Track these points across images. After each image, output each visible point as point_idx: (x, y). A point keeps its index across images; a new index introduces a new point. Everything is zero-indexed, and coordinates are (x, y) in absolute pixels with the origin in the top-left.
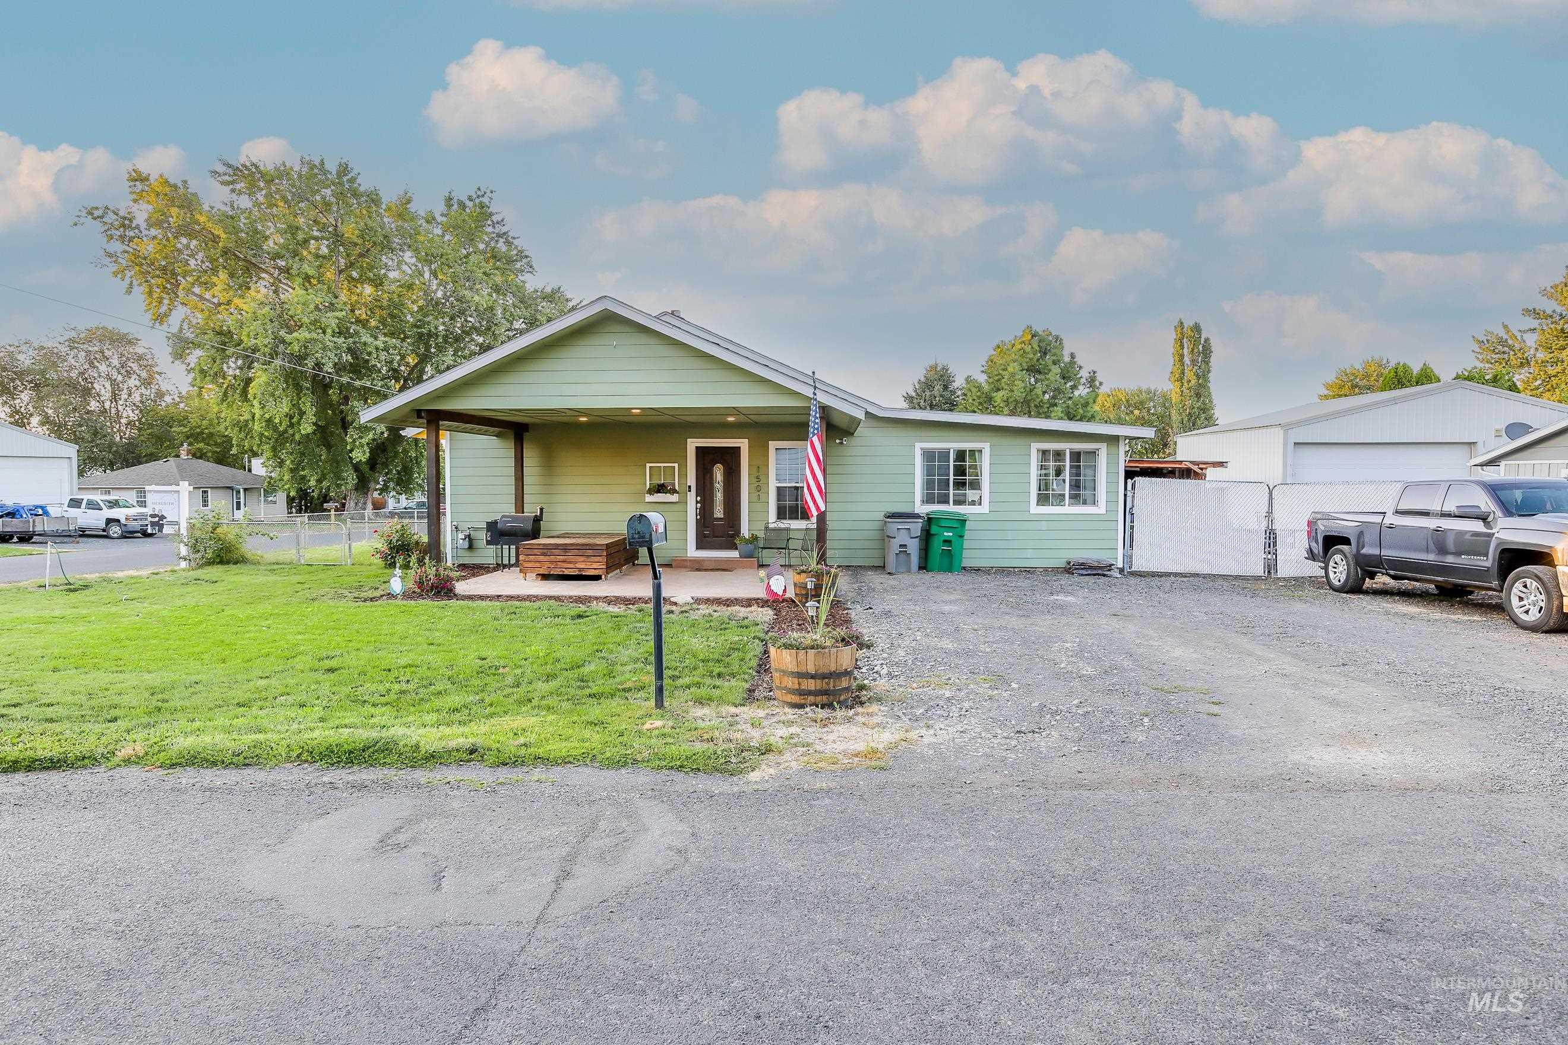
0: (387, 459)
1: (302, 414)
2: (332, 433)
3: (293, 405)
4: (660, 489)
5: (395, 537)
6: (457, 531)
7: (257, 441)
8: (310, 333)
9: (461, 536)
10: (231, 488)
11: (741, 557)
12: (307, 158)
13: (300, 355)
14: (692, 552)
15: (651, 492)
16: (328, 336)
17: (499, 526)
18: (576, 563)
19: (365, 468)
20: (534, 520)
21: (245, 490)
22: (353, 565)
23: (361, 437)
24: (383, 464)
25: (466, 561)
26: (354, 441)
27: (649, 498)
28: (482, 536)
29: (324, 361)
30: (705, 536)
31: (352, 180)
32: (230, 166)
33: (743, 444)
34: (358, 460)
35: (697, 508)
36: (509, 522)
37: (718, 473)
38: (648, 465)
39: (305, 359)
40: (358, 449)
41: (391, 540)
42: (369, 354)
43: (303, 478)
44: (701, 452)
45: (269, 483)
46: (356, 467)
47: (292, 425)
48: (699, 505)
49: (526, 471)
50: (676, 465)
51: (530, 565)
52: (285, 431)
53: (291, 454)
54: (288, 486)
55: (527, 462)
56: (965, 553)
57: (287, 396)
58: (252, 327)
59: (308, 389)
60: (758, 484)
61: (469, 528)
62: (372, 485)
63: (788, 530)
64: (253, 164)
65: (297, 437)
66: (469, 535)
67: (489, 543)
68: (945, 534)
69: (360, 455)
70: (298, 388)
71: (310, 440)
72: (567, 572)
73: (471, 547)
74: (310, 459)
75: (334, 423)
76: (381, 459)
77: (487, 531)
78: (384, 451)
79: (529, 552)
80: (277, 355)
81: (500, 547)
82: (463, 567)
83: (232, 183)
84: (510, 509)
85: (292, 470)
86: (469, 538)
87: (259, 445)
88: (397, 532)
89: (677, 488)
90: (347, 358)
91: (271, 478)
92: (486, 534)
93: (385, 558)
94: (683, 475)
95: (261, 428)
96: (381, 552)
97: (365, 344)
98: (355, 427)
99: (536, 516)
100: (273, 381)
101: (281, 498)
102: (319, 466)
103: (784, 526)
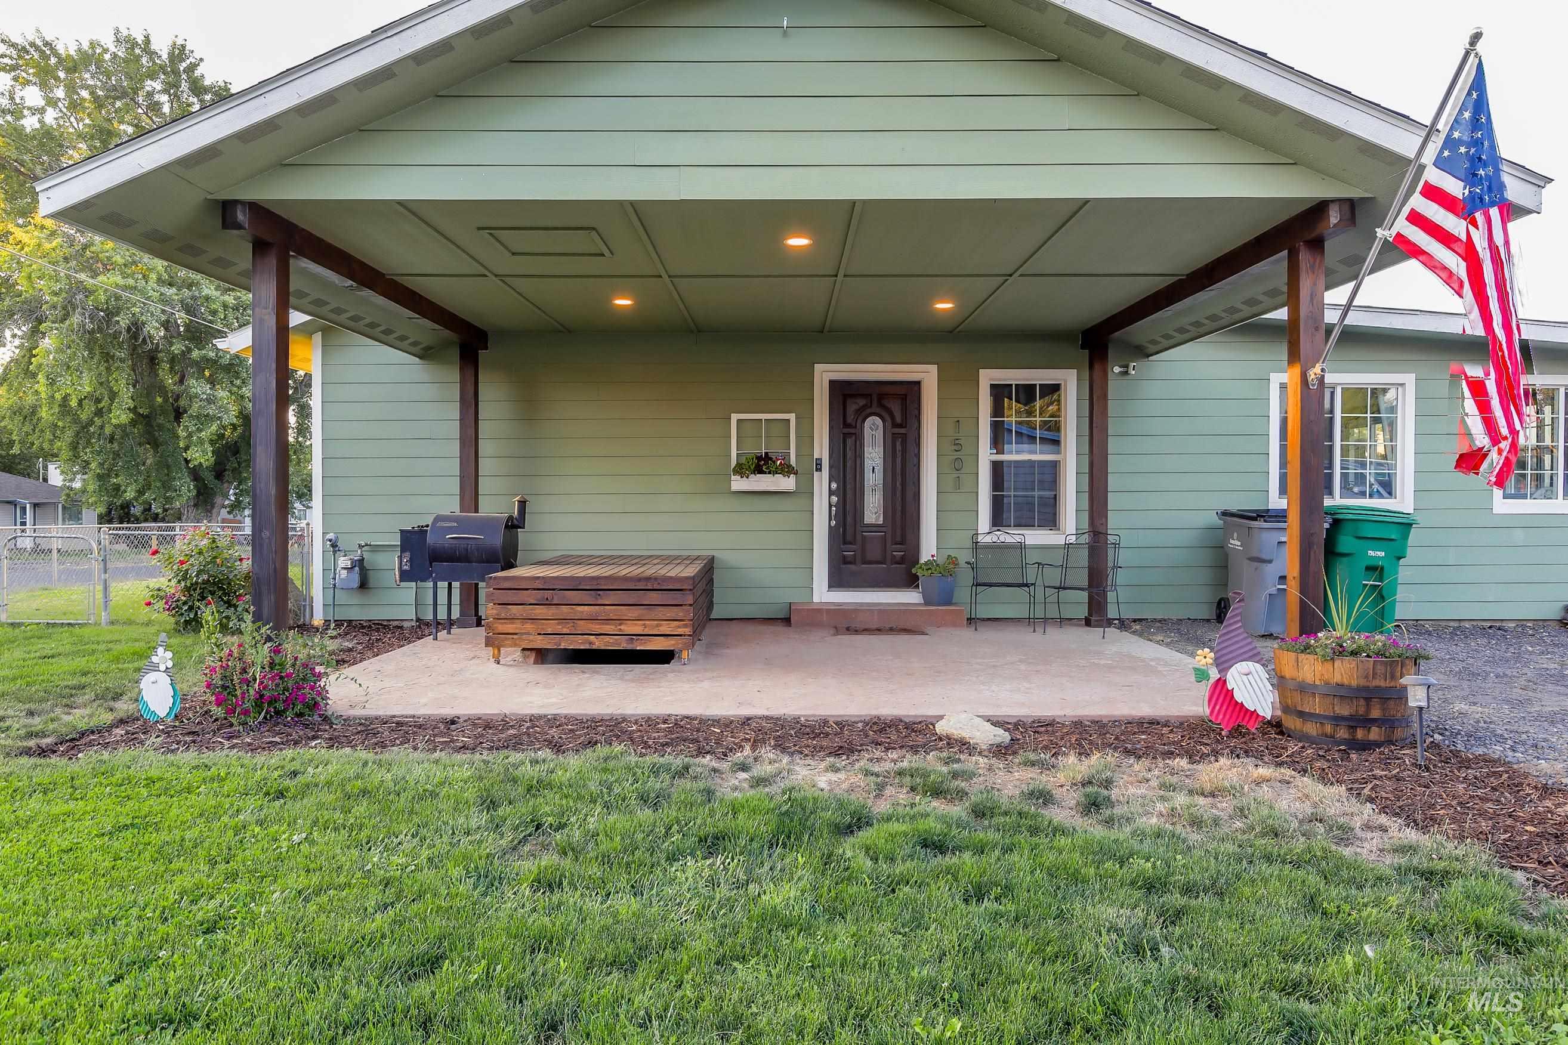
0: (239, 463)
1: (113, 396)
2: (160, 427)
3: (101, 384)
4: (762, 464)
5: (194, 566)
6: (335, 552)
7: (48, 435)
8: (123, 278)
9: (343, 562)
10: (14, 504)
11: (927, 603)
12: (125, 33)
13: (108, 308)
14: (822, 594)
15: (741, 470)
16: (152, 284)
17: (430, 539)
18: (621, 621)
19: (209, 477)
20: (506, 526)
21: (35, 506)
22: (112, 623)
23: (200, 430)
24: (234, 470)
25: (356, 614)
26: (190, 435)
27: (738, 484)
28: (391, 563)
29: (144, 318)
30: (846, 561)
31: (192, 67)
32: (13, 45)
33: (928, 375)
34: (196, 463)
35: (830, 506)
36: (451, 530)
37: (873, 430)
38: (735, 417)
39: (118, 314)
40: (196, 446)
41: (187, 570)
42: (214, 313)
43: (117, 488)
44: (842, 392)
45: (68, 495)
46: (196, 474)
47: (99, 413)
48: (834, 499)
49: (485, 428)
50: (792, 417)
51: (509, 628)
52: (91, 422)
53: (99, 453)
54: (93, 499)
55: (485, 410)
56: (1401, 594)
57: (90, 370)
58: (34, 266)
59: (122, 361)
60: (957, 455)
61: (361, 547)
62: (218, 500)
63: (1021, 547)
64: (47, 44)
65: (108, 430)
66: (362, 561)
67: (405, 576)
68: (1371, 553)
69: (201, 456)
70: (107, 357)
71: (127, 435)
72: (599, 644)
73: (363, 585)
74: (126, 461)
75: (164, 412)
76: (232, 464)
77: (402, 551)
78: (236, 452)
79: (510, 596)
80: (74, 309)
81: (431, 584)
82: (351, 627)
83: (13, 68)
84: (451, 506)
85: (100, 477)
86: (360, 566)
87: (51, 442)
88: (200, 553)
89: (793, 461)
90: (181, 318)
91: (71, 489)
92: (400, 558)
93: (173, 607)
94: (806, 438)
95: (53, 415)
96: (167, 598)
97: (207, 298)
98: (191, 416)
99: (511, 518)
100: (70, 347)
101: (90, 516)
102: (140, 472)
103: (1009, 539)
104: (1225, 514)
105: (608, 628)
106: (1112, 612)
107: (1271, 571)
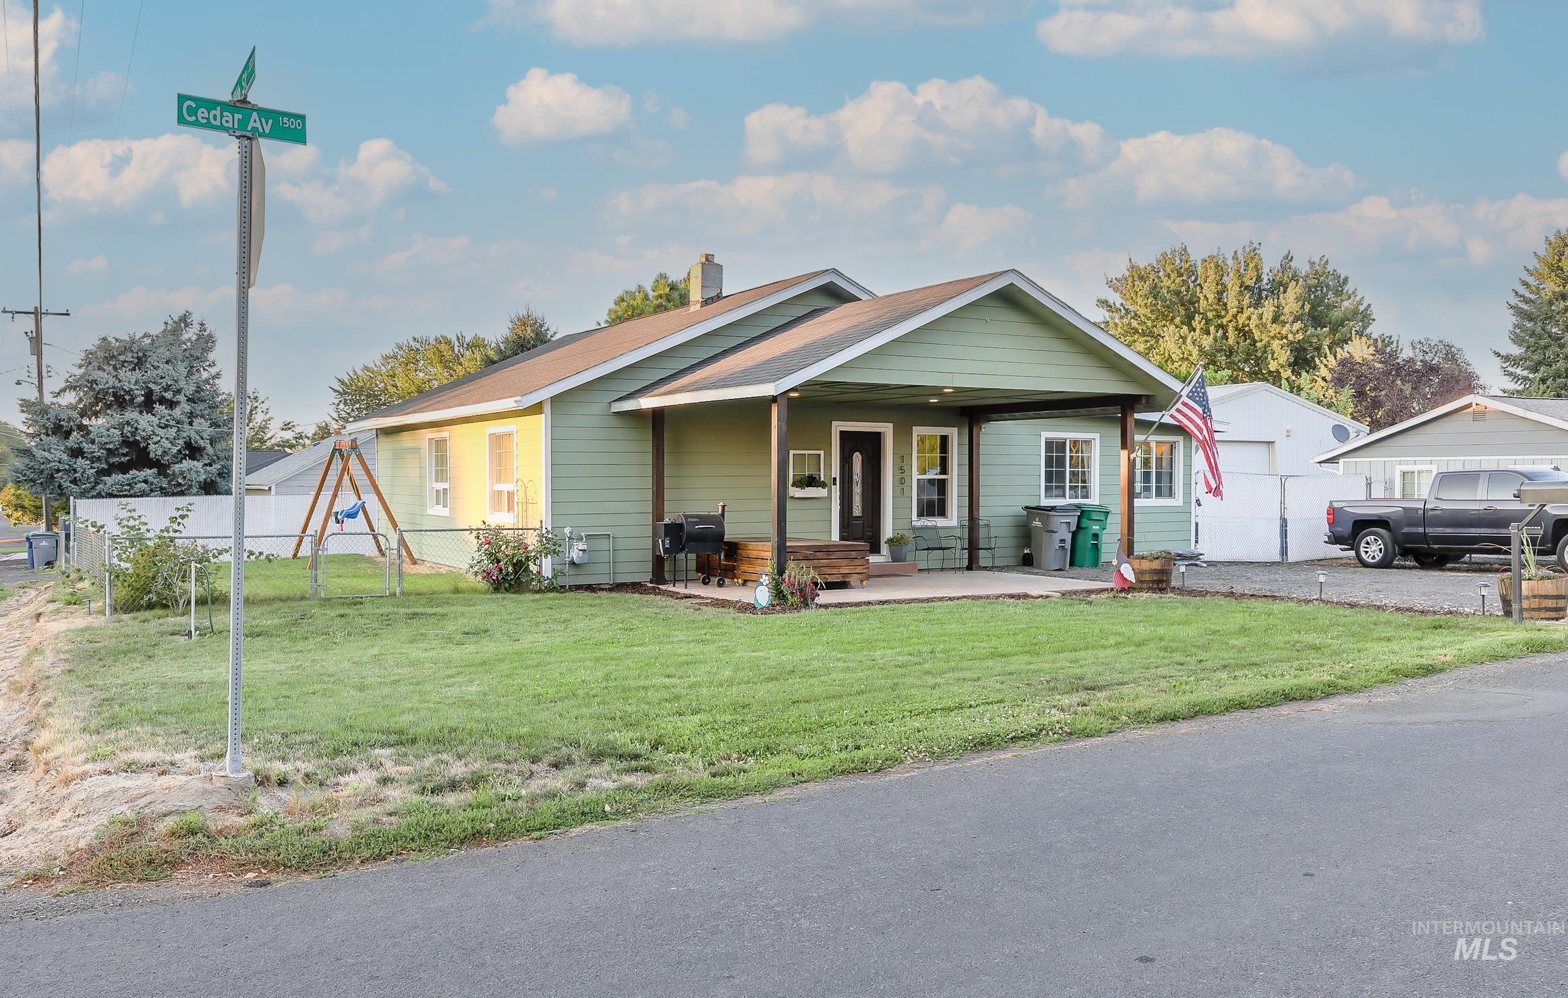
4: (808, 480)
11: (886, 562)
15: (796, 484)
18: (839, 567)
33: (888, 428)
35: (839, 506)
36: (697, 523)
37: (857, 458)
38: (792, 452)
44: (845, 438)
48: (840, 501)
50: (821, 453)
60: (902, 477)
63: (936, 528)
68: (1094, 527)
81: (683, 556)
89: (823, 480)
94: (828, 466)
99: (721, 515)
103: (929, 524)
104: (1027, 508)
105: (834, 571)
106: (982, 563)
107: (1057, 537)
